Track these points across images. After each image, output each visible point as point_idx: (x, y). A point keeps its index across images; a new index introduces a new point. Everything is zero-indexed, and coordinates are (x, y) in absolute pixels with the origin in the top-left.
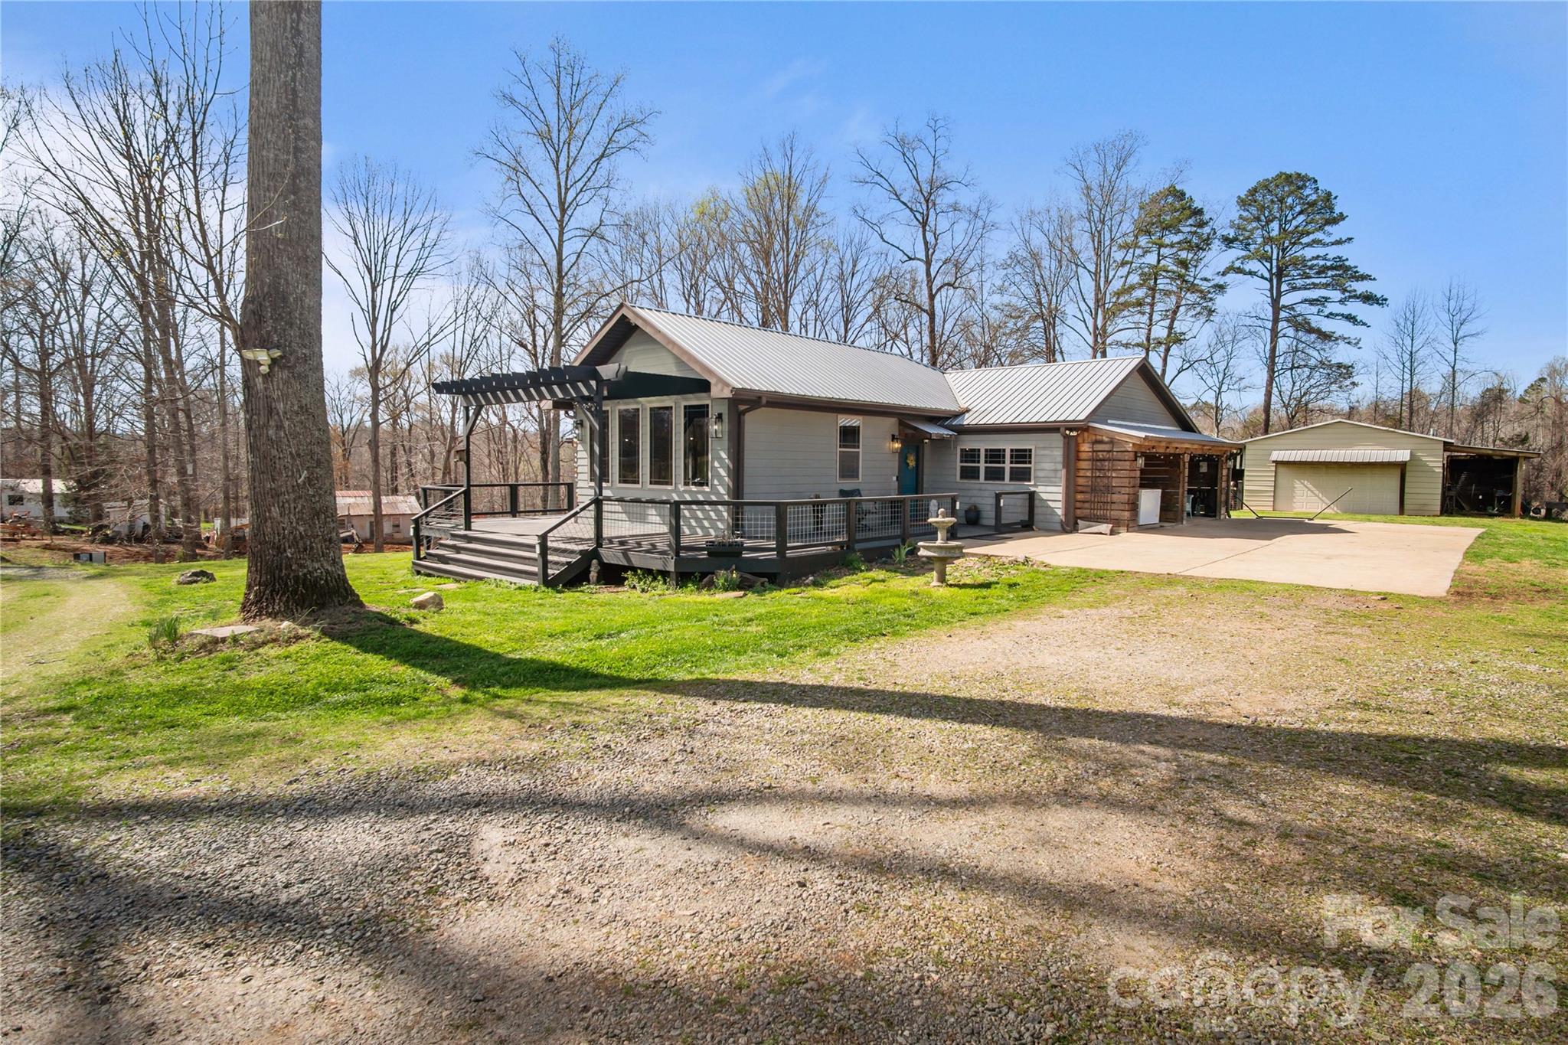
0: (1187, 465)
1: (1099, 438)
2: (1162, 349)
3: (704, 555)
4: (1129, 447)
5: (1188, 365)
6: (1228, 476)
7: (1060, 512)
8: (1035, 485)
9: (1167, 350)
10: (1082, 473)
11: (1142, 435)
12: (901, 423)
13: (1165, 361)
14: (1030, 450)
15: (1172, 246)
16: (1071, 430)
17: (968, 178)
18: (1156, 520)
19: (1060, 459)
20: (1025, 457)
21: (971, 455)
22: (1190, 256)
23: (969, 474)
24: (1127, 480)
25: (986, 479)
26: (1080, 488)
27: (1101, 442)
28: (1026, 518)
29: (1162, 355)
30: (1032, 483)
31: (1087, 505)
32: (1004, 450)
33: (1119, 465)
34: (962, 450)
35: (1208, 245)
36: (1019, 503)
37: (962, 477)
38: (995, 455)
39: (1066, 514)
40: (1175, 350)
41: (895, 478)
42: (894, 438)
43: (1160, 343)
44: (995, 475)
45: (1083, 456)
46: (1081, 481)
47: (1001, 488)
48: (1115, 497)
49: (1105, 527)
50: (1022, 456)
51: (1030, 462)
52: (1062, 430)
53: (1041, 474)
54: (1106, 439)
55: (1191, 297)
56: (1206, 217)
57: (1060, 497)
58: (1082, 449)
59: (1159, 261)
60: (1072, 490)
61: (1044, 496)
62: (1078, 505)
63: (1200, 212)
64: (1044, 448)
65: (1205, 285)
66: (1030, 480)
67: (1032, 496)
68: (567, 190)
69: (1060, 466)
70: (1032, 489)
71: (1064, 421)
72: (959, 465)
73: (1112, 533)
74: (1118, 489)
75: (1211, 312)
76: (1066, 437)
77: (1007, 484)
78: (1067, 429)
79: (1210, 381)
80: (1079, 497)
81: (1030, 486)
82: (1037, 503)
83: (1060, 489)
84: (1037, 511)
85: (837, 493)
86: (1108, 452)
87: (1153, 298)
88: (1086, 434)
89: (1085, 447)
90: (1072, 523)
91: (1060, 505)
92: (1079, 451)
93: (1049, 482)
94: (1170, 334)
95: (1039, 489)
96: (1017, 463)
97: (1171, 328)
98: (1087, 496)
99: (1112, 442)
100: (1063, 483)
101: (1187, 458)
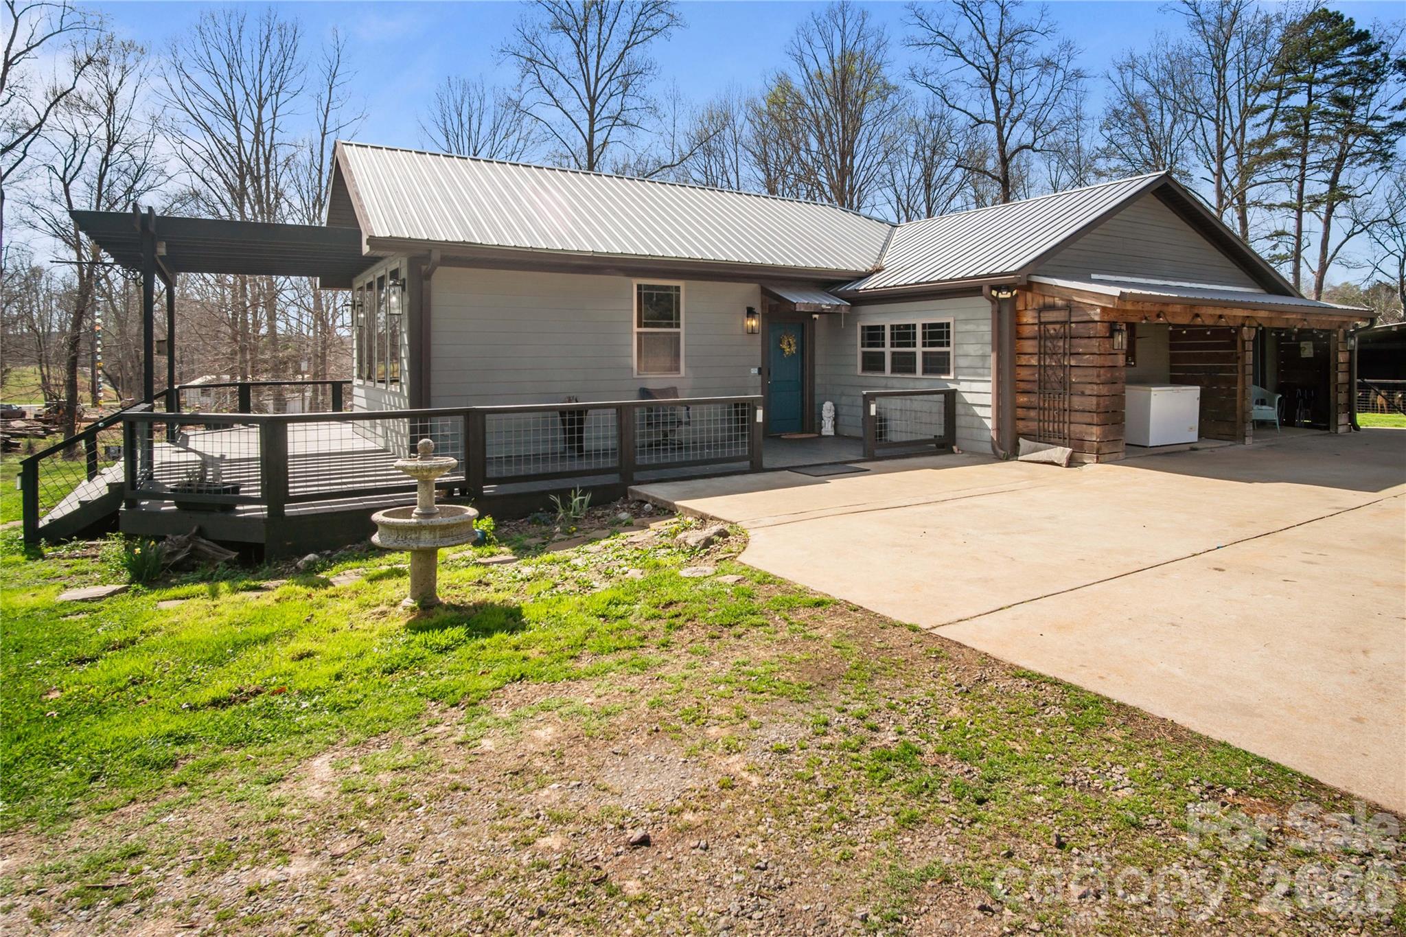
0: (1249, 346)
1: (1049, 300)
2: (1323, 209)
3: (169, 506)
4: (1096, 315)
5: (1361, 227)
6: (1350, 363)
7: (990, 424)
8: (956, 381)
9: (1330, 211)
10: (1024, 360)
11: (1115, 291)
12: (765, 292)
13: (1327, 223)
14: (948, 325)
15: (1325, 80)
16: (999, 288)
17: (1044, 25)
18: (1193, 436)
19: (988, 337)
20: (940, 335)
21: (873, 335)
22: (1358, 93)
23: (873, 363)
24: (1095, 371)
25: (893, 371)
26: (1022, 386)
27: (1053, 307)
28: (941, 432)
29: (1323, 216)
30: (951, 377)
31: (1033, 414)
32: (914, 326)
33: (1080, 346)
34: (863, 328)
35: (1378, 75)
36: (935, 409)
37: (864, 369)
38: (904, 335)
39: (998, 429)
40: (1341, 209)
41: (755, 371)
42: (750, 312)
43: (1318, 202)
44: (904, 364)
45: (1027, 331)
46: (1024, 373)
47: (911, 384)
48: (1077, 402)
49: (1060, 453)
50: (938, 334)
51: (948, 344)
52: (986, 289)
53: (962, 362)
54: (1059, 302)
55: (1361, 143)
56: (1374, 41)
57: (989, 399)
58: (1025, 320)
59: (1310, 102)
60: (1007, 388)
61: (969, 398)
62: (1020, 413)
63: (1365, 35)
64: (967, 321)
65: (1378, 126)
66: (948, 373)
67: (951, 398)
68: (597, 80)
69: (988, 349)
70: (952, 386)
71: (989, 275)
72: (860, 350)
73: (1072, 462)
74: (1081, 387)
75: (1387, 157)
76: (994, 300)
77: (919, 380)
78: (992, 288)
79: (1391, 245)
80: (1023, 399)
81: (948, 381)
82: (960, 409)
83: (989, 387)
84: (960, 421)
85: (636, 394)
86: (1063, 323)
87: (1305, 146)
88: (1029, 295)
89: (1029, 318)
90: (1008, 443)
91: (989, 412)
92: (1019, 324)
93: (975, 372)
94: (1332, 189)
95: (962, 387)
96: (932, 345)
97: (1333, 183)
98: (1034, 399)
99: (1069, 307)
100: (992, 377)
101: (1248, 334)
